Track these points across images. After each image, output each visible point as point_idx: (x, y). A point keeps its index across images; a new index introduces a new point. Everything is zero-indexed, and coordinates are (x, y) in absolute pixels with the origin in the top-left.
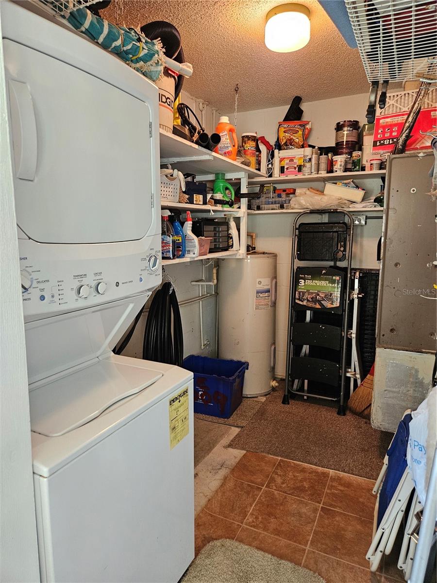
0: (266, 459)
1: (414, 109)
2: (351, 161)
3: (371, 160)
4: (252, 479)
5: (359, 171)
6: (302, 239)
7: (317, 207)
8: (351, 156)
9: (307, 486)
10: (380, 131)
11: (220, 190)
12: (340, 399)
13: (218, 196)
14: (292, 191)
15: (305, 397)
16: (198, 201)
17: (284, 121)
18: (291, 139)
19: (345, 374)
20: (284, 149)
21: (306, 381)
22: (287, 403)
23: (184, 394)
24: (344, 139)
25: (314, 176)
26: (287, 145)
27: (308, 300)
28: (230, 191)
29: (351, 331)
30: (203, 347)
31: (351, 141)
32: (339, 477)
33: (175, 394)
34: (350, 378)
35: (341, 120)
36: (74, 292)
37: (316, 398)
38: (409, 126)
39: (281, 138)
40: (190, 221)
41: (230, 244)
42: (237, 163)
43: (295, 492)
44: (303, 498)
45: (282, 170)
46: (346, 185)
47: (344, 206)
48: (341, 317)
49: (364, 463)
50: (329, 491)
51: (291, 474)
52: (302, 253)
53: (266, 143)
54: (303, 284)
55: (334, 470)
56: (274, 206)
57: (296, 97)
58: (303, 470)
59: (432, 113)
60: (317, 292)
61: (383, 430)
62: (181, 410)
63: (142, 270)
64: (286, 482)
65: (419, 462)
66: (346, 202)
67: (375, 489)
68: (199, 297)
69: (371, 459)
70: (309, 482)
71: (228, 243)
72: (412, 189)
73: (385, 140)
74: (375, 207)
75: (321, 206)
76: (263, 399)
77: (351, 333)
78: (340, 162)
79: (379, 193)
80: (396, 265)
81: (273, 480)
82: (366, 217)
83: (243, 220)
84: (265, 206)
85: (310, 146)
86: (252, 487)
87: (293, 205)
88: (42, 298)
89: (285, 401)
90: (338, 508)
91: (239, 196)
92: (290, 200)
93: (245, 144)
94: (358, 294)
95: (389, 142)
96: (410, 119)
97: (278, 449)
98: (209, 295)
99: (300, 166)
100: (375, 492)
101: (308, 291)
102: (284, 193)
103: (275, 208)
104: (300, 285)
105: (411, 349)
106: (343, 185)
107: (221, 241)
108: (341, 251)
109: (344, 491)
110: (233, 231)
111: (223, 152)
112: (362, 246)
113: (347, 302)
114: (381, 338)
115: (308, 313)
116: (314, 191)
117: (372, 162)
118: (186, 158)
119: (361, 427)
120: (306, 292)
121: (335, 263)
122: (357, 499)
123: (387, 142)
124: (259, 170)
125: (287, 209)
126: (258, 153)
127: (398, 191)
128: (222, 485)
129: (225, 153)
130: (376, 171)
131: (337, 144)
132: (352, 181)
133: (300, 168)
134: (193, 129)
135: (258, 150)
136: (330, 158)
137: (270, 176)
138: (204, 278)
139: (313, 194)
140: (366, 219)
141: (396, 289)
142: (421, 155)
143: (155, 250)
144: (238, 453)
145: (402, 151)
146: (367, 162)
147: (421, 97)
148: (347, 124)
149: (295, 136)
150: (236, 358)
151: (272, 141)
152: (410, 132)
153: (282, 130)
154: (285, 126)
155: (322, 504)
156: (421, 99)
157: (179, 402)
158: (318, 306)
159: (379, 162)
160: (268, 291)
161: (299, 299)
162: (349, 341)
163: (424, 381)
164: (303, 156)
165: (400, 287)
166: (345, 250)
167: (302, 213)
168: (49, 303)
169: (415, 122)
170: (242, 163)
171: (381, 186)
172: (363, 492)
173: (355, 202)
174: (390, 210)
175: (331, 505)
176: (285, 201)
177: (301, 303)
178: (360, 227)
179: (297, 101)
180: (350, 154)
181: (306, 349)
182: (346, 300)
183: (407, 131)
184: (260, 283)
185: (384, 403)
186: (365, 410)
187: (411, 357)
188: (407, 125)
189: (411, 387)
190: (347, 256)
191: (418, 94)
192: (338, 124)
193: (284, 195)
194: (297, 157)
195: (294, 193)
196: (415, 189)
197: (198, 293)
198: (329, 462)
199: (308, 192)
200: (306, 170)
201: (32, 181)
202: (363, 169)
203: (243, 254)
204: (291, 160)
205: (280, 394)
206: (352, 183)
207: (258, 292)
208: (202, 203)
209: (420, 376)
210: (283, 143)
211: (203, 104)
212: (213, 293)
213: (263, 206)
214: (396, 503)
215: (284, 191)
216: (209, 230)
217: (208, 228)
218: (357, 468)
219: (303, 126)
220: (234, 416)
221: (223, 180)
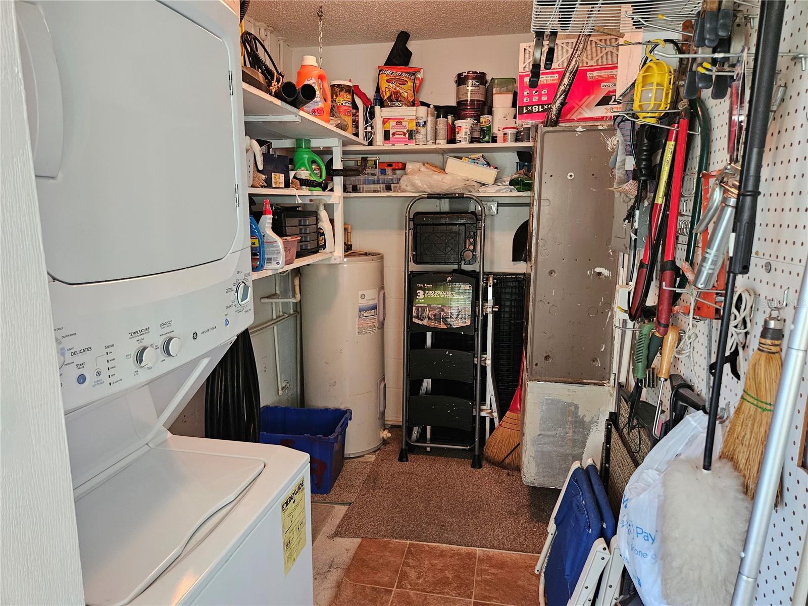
0: (390, 545)
1: (571, 67)
2: (478, 128)
3: (504, 129)
4: (376, 579)
5: (489, 142)
6: (418, 235)
7: (438, 191)
8: (479, 121)
9: (450, 577)
10: (525, 93)
11: (303, 164)
12: (474, 447)
13: (304, 174)
14: (400, 166)
15: (428, 449)
16: (278, 182)
17: (384, 65)
18: (397, 92)
19: (479, 413)
20: (388, 106)
21: (429, 428)
22: (405, 459)
23: (300, 488)
24: (468, 97)
25: (431, 146)
26: (392, 101)
27: (429, 318)
28: (319, 165)
29: (485, 356)
30: (280, 392)
31: (478, 100)
32: (488, 556)
33: (289, 493)
34: (485, 417)
35: (464, 70)
36: (132, 360)
37: (443, 448)
38: (565, 90)
39: (384, 89)
40: (270, 214)
41: (322, 243)
42: (331, 127)
43: (437, 587)
44: (448, 594)
45: (386, 135)
46: (475, 160)
47: (471, 189)
48: (473, 339)
49: (515, 532)
50: (479, 578)
51: (427, 562)
52: (419, 253)
53: (363, 96)
54: (422, 296)
55: (481, 547)
56: (377, 187)
57: (402, 32)
58: (442, 554)
59: (588, 73)
60: (440, 306)
61: (537, 485)
62: (296, 513)
63: (227, 307)
64: (423, 575)
65: (644, 555)
66: (475, 184)
67: (538, 567)
68: (273, 319)
69: (522, 524)
70: (452, 570)
71: (318, 241)
72: (569, 175)
73: (533, 106)
74: (511, 191)
75: (443, 189)
76: (372, 458)
77: (486, 359)
78: (465, 128)
79: (516, 174)
80: (551, 273)
81: (404, 575)
82: (498, 203)
83: (337, 208)
84: (365, 186)
85: (423, 104)
86: (379, 591)
87: (403, 187)
88: (82, 379)
89: (403, 458)
90: (494, 600)
91: (332, 173)
92: (399, 180)
93: (337, 96)
94: (493, 307)
95: (539, 109)
96: (566, 81)
97: (404, 529)
98: (286, 315)
99: (411, 131)
100: (538, 571)
101: (429, 306)
102: (390, 169)
103: (379, 189)
104: (417, 297)
105: (570, 380)
106: (470, 160)
107: (308, 240)
108: (470, 250)
109: (497, 574)
110: (325, 225)
111: (310, 110)
112: (492, 242)
113: (481, 318)
114: (533, 369)
115: (429, 335)
116: (432, 168)
117: (506, 131)
118: (257, 117)
119: (504, 482)
120: (426, 307)
121: (460, 266)
122: (515, 582)
123: (535, 109)
124: (357, 135)
125: (395, 191)
126: (354, 111)
127: (551, 176)
128: (337, 596)
129: (314, 111)
130: (511, 144)
131: (459, 103)
132: (482, 156)
133: (411, 134)
134: (268, 74)
135: (355, 107)
136: (450, 121)
137: (370, 144)
138: (278, 292)
139: (431, 172)
140: (498, 206)
141: (551, 304)
142: (580, 129)
143: (243, 273)
144: (350, 544)
145: (555, 123)
146: (499, 130)
147: (579, 52)
148: (471, 75)
149: (402, 89)
150: (332, 404)
151: (371, 94)
152: (565, 98)
153: (384, 78)
154: (388, 72)
155: (473, 597)
156: (579, 56)
157: (294, 502)
158: (443, 326)
159: (514, 131)
160: (374, 308)
161: (417, 317)
162: (484, 369)
163: (585, 420)
164: (414, 117)
165: (555, 301)
166: (474, 250)
167: (417, 198)
168: (93, 386)
169: (571, 85)
170: (338, 126)
171: (517, 163)
172: (521, 572)
173: (484, 184)
174: (542, 201)
175: (485, 598)
176: (392, 180)
177: (421, 323)
178: (490, 216)
179: (403, 37)
180: (477, 118)
181: (427, 383)
182: (478, 316)
183: (562, 97)
184: (363, 296)
185: (539, 451)
186: (505, 458)
187: (569, 390)
188: (562, 88)
189: (569, 428)
190: (478, 256)
191: (575, 49)
192: (460, 75)
193: (389, 171)
194: (407, 118)
195: (403, 167)
196: (573, 174)
197: (270, 314)
198: (473, 536)
199: (423, 169)
200: (420, 137)
201: (53, 178)
202: (494, 140)
203: (340, 257)
204: (399, 122)
205: (394, 448)
206: (482, 159)
207: (360, 310)
208: (283, 185)
209: (581, 413)
210: (386, 97)
211: (265, 30)
212: (292, 312)
213: (361, 186)
214: (583, 590)
215: (390, 165)
216: (293, 225)
217: (292, 222)
218: (508, 539)
219: (413, 73)
220: (336, 488)
221: (307, 150)
